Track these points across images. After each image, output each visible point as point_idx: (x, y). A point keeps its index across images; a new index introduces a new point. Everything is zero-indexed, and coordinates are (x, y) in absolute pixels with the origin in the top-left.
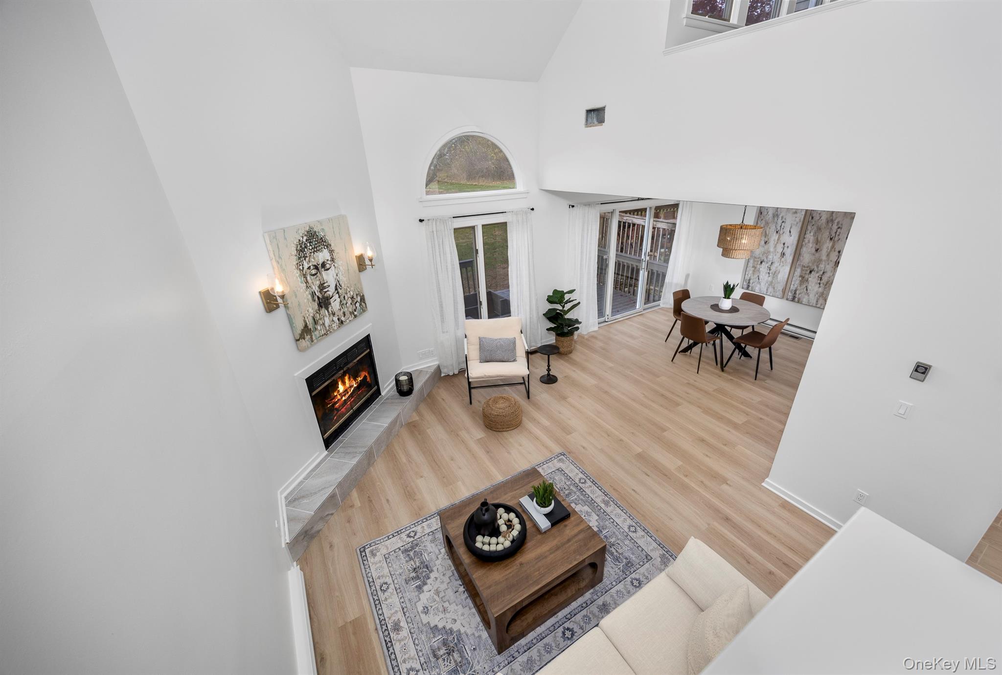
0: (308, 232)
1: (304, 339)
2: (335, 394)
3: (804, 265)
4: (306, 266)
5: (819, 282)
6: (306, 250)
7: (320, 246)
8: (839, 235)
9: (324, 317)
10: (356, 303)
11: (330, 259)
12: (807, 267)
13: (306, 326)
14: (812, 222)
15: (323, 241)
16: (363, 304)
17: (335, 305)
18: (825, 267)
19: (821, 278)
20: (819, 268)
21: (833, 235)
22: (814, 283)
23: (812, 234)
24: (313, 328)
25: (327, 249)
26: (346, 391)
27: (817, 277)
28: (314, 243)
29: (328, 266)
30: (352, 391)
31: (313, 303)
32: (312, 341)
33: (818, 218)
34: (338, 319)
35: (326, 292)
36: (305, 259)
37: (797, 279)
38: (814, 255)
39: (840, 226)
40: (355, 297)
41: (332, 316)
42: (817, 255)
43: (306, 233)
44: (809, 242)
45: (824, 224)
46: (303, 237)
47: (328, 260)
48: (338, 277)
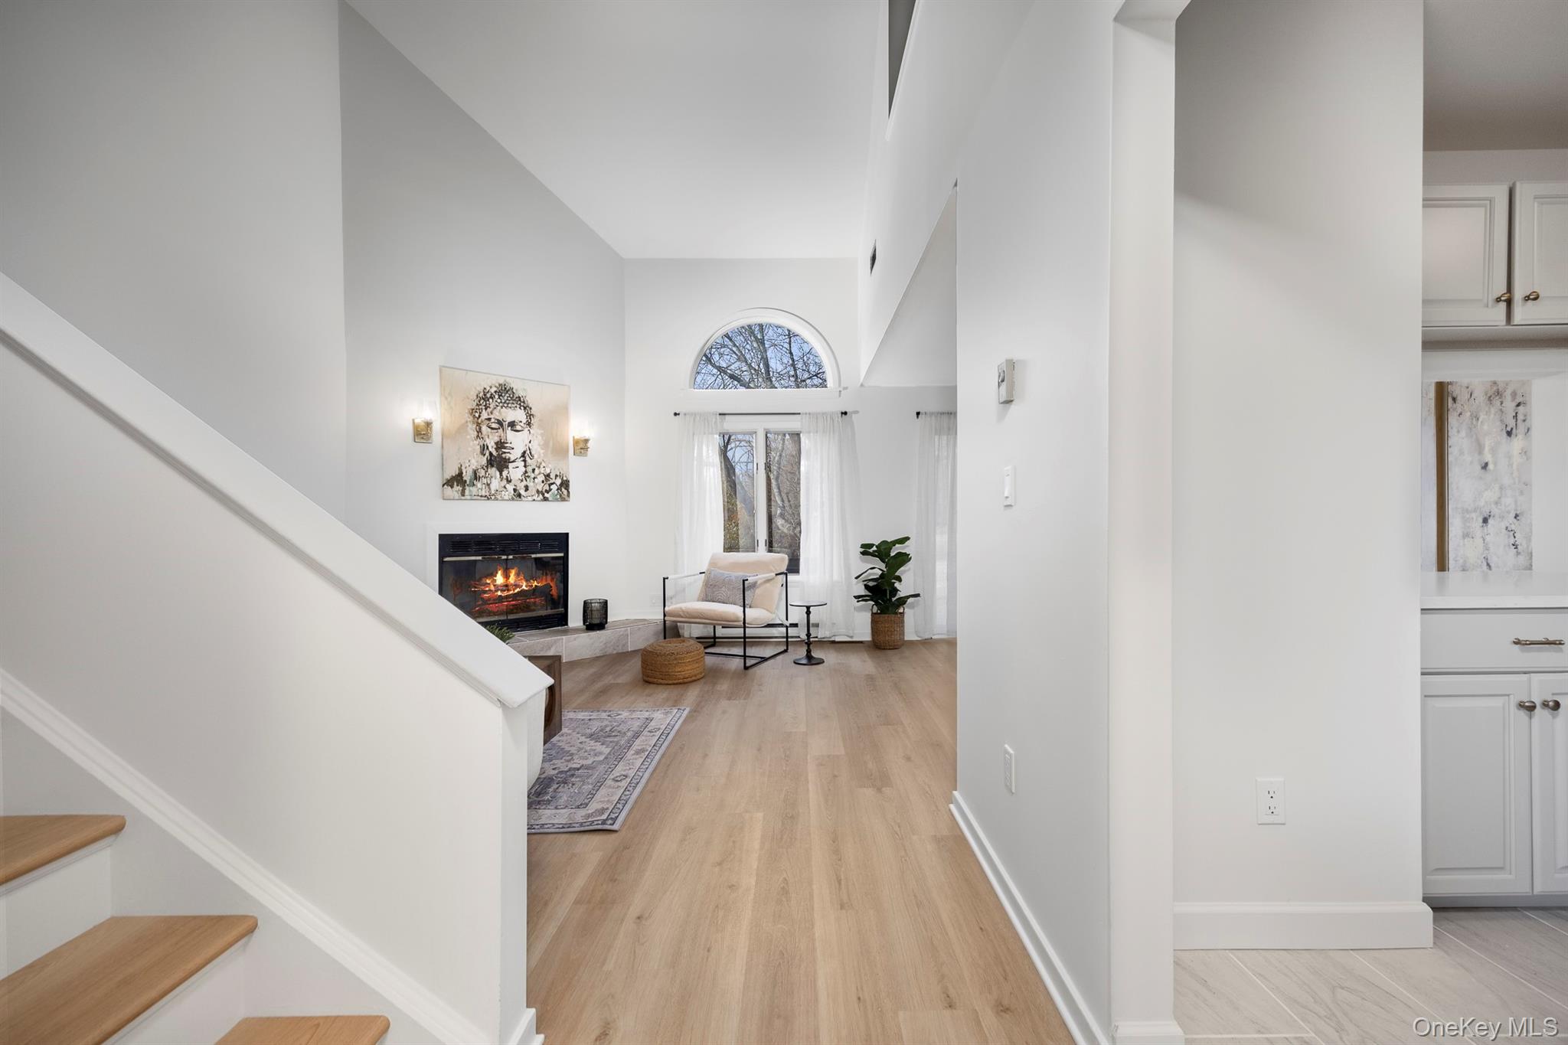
0: (500, 385)
1: (452, 487)
2: (488, 581)
3: (1466, 507)
4: (485, 415)
5: (1512, 541)
6: (491, 400)
7: (513, 403)
8: (1524, 421)
9: (492, 477)
10: (552, 484)
11: (524, 421)
12: (1476, 511)
13: (460, 474)
14: (1455, 409)
15: (520, 400)
16: (563, 490)
17: (515, 472)
18: (1515, 502)
19: (1514, 531)
20: (1503, 507)
21: (1512, 423)
22: (1502, 547)
24: (470, 482)
25: (523, 411)
26: (506, 587)
27: (1504, 531)
28: (506, 398)
29: (518, 428)
30: (516, 591)
31: (481, 456)
32: (463, 495)
33: (1468, 397)
34: (515, 490)
35: (505, 453)
36: (486, 409)
37: (1458, 545)
38: (1481, 478)
39: (1520, 400)
40: (552, 476)
41: (505, 482)
42: (1488, 477)
43: (497, 385)
44: (1462, 453)
45: (1482, 404)
46: (491, 387)
47: (521, 422)
48: (530, 445)
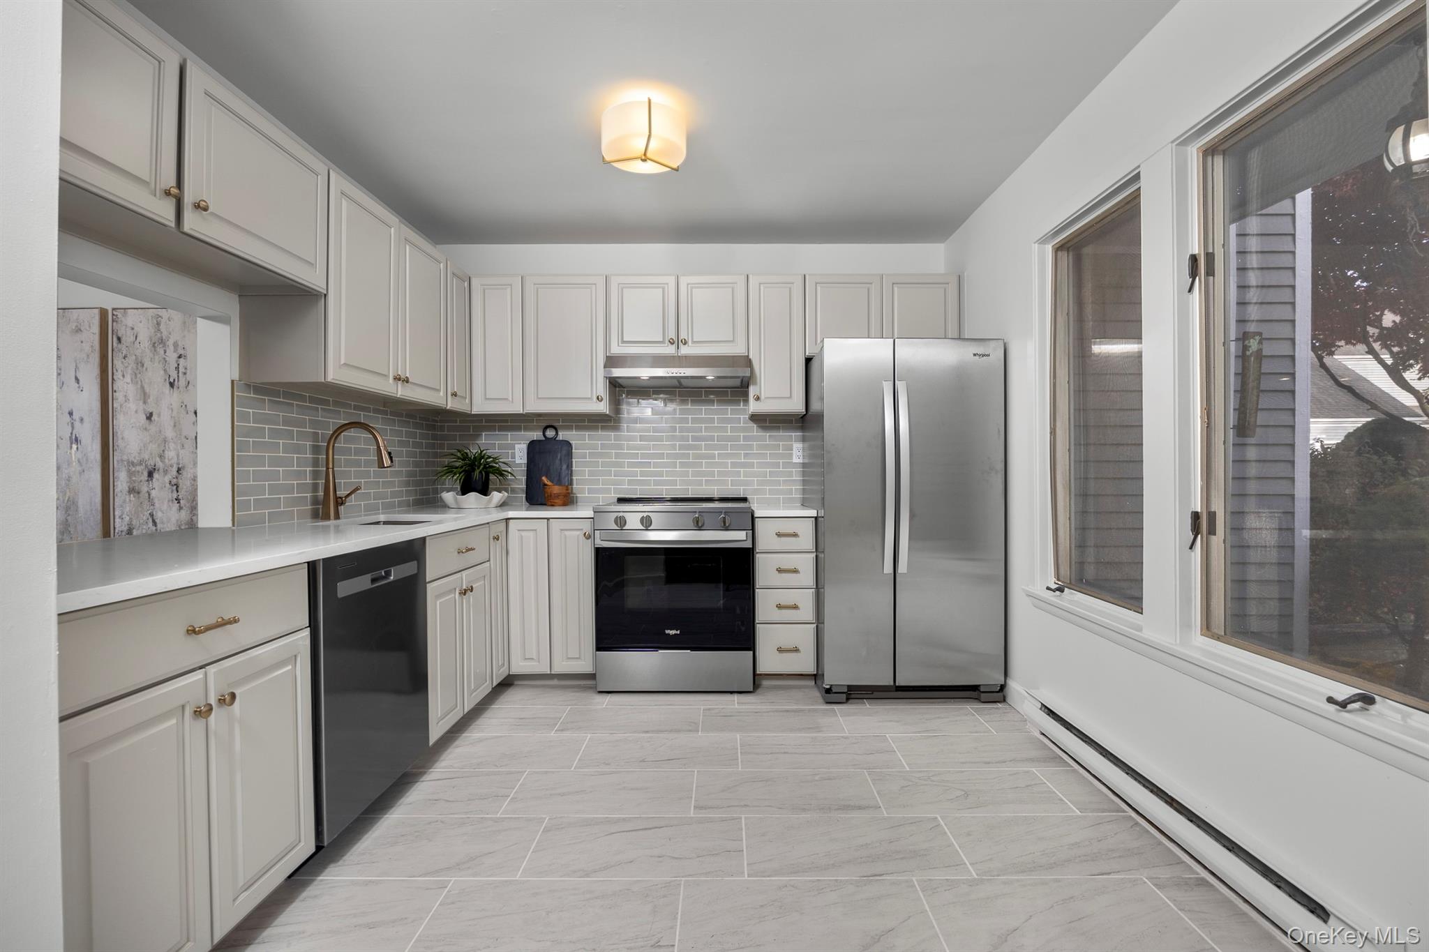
3: (131, 459)
5: (175, 495)
8: (185, 374)
12: (141, 464)
14: (120, 350)
18: (178, 456)
19: (177, 486)
20: (166, 461)
21: (174, 374)
22: (166, 502)
23: (128, 379)
27: (168, 485)
33: (133, 338)
37: (124, 501)
38: (146, 429)
39: (182, 352)
42: (153, 428)
44: (127, 400)
45: (147, 350)
